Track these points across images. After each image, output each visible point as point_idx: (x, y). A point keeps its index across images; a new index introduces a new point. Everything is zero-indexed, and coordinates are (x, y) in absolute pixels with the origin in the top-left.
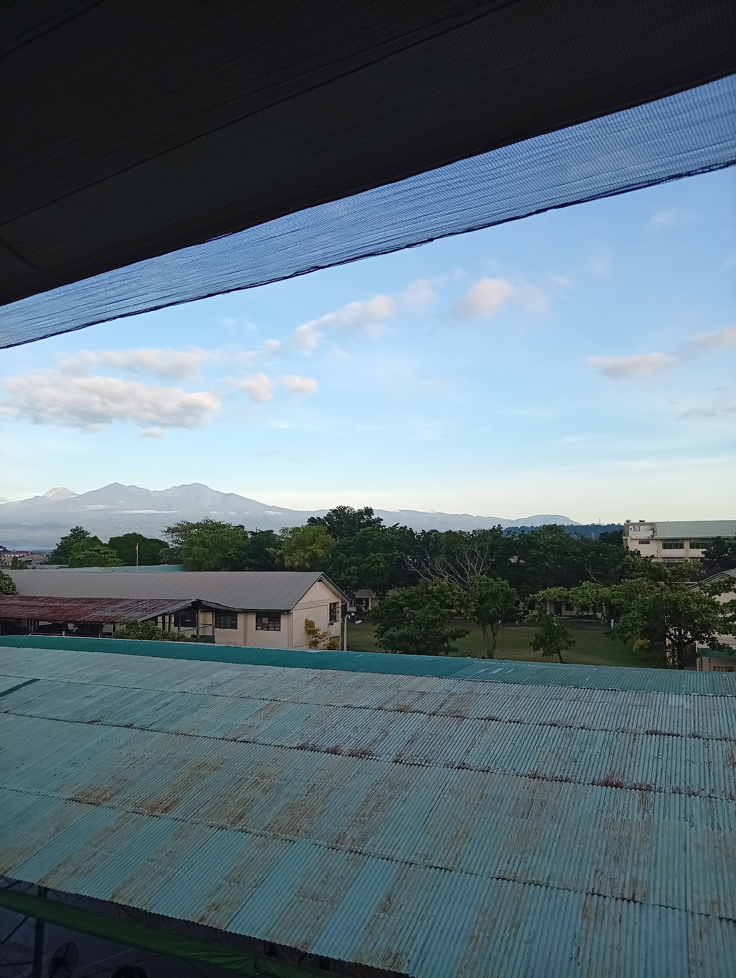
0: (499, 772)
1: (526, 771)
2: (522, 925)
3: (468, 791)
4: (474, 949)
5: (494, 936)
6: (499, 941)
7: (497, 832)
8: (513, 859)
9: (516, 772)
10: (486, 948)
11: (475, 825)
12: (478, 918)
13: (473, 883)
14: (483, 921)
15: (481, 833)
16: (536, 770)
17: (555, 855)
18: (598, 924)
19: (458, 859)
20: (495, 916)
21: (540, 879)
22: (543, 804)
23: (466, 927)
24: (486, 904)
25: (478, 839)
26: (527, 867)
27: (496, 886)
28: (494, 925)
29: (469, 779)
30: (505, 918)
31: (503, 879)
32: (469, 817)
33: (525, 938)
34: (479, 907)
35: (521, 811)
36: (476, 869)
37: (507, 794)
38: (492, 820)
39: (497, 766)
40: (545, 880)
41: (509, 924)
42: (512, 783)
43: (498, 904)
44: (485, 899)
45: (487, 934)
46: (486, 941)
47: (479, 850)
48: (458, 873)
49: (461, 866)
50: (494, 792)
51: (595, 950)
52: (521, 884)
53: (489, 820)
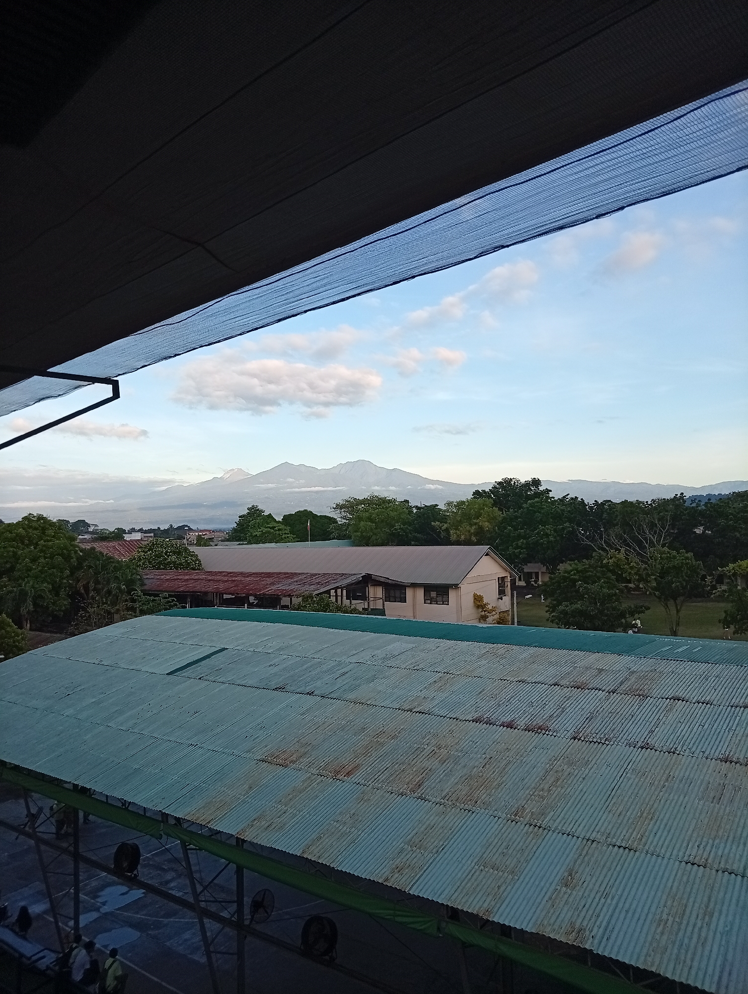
0: (686, 754)
1: (717, 754)
2: (716, 914)
3: (652, 771)
4: (662, 933)
5: (685, 922)
6: (690, 928)
7: (685, 816)
8: (704, 844)
9: (706, 755)
10: (677, 934)
11: (661, 807)
12: (666, 902)
13: (660, 865)
14: (672, 906)
15: (667, 815)
16: (727, 753)
19: (644, 840)
20: (685, 902)
21: (735, 867)
22: (737, 789)
23: (653, 909)
24: (674, 889)
25: (665, 821)
26: (720, 853)
27: (685, 870)
28: (684, 911)
29: (654, 760)
30: (697, 905)
31: (693, 864)
32: (654, 798)
33: (720, 928)
34: (667, 890)
35: (712, 795)
36: (663, 851)
37: (696, 777)
38: (679, 802)
39: (685, 748)
40: (741, 869)
41: (701, 911)
42: (700, 766)
43: (688, 890)
44: (673, 882)
45: (677, 919)
46: (676, 927)
47: (665, 833)
48: (643, 855)
49: (647, 847)
50: (682, 775)
52: (714, 872)
53: (677, 802)
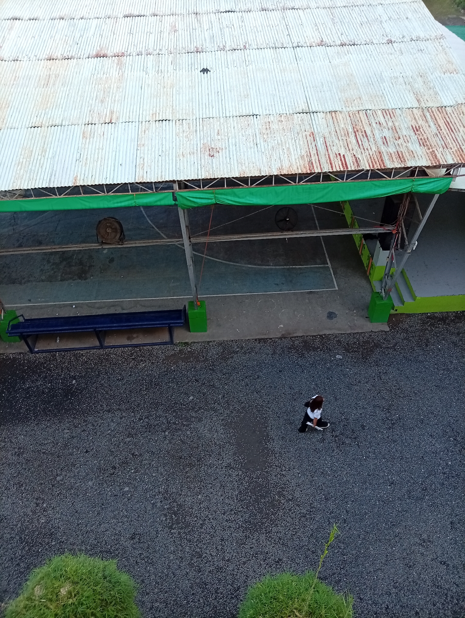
0: (25, 59)
1: (44, 56)
2: (48, 150)
4: (21, 169)
5: (32, 159)
6: (35, 161)
8: (40, 114)
11: (13, 98)
12: (21, 153)
13: (16, 134)
14: (25, 153)
15: (17, 103)
16: (50, 54)
17: (66, 106)
18: (91, 139)
19: (5, 121)
20: (31, 149)
21: (57, 123)
22: (57, 76)
23: (14, 159)
24: (25, 144)
25: (16, 106)
26: (49, 117)
27: (30, 131)
28: (32, 154)
30: (38, 148)
31: (34, 127)
32: (8, 94)
33: (50, 156)
34: (21, 146)
35: (42, 84)
36: (17, 125)
37: (33, 74)
39: (24, 55)
40: (60, 122)
41: (41, 151)
42: (35, 66)
43: (33, 142)
44: (24, 141)
45: (28, 159)
46: (27, 163)
47: (17, 113)
48: (6, 130)
49: (7, 125)
50: (24, 74)
51: (89, 153)
52: (46, 128)
53: (22, 93)
